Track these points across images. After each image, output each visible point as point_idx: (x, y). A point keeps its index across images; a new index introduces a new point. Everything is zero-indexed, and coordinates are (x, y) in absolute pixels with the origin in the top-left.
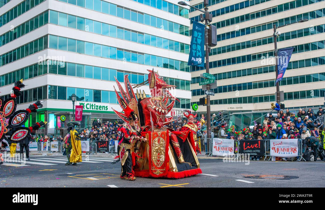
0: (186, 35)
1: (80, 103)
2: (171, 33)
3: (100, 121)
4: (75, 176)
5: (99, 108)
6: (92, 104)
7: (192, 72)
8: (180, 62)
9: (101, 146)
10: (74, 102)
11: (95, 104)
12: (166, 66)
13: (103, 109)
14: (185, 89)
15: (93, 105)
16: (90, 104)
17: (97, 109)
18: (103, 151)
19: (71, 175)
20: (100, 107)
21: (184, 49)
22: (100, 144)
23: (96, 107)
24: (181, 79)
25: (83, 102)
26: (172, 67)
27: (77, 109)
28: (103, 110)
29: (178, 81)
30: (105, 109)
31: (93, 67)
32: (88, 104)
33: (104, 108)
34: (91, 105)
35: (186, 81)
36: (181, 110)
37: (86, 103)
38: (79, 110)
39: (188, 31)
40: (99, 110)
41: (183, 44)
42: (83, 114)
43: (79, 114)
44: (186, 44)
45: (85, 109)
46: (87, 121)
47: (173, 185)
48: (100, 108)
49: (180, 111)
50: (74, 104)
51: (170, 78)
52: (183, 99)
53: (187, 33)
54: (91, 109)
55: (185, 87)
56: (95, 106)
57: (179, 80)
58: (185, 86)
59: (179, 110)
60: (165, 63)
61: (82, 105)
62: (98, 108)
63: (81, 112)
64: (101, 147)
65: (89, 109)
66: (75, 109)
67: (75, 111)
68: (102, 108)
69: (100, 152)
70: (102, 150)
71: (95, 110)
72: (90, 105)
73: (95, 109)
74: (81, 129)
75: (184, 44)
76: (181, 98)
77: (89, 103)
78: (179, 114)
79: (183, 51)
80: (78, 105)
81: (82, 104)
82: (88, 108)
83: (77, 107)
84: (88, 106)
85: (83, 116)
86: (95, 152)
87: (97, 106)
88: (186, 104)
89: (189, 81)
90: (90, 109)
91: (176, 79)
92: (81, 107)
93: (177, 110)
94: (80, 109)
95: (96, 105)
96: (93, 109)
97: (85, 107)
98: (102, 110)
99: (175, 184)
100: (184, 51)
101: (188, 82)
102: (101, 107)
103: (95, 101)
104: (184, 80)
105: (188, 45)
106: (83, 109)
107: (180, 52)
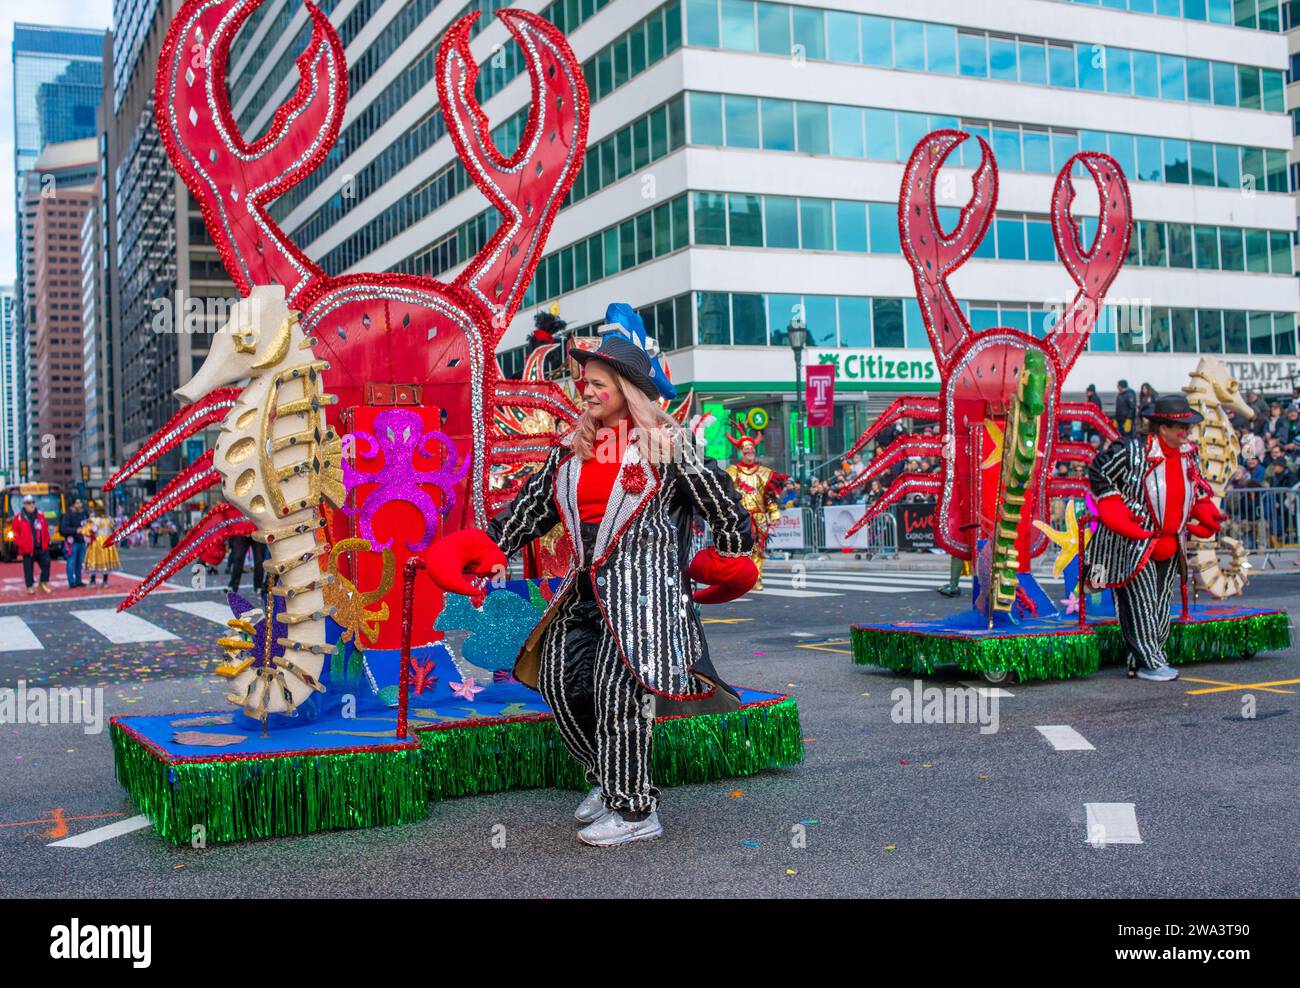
0: (1268, 26)
1: (821, 356)
2: (1194, 27)
3: (905, 425)
4: (825, 643)
5: (899, 369)
6: (870, 358)
7: (1297, 192)
8: (1240, 153)
9: (915, 523)
10: (797, 350)
11: (880, 357)
12: (1177, 174)
13: (913, 375)
14: (1266, 271)
15: (875, 359)
16: (862, 357)
17: (889, 375)
18: (923, 545)
19: (808, 641)
20: (903, 366)
21: (1258, 93)
22: (910, 515)
23: (885, 370)
24: (1247, 229)
25: (834, 352)
26: (1203, 178)
27: (811, 378)
28: (916, 380)
29: (1235, 234)
30: (921, 376)
31: (867, 206)
32: (854, 358)
33: (916, 370)
34: (866, 360)
35: (1273, 232)
36: (1253, 365)
37: (843, 355)
38: (821, 383)
39: (1274, 10)
40: (897, 379)
41: (1253, 72)
42: (836, 398)
43: (820, 399)
44: (1266, 70)
45: (842, 377)
46: (852, 425)
47: (1243, 684)
48: (903, 373)
49: (1250, 368)
50: (798, 359)
51: (1197, 226)
52: (1260, 316)
53: (1270, 17)
54: (867, 379)
55: (1266, 262)
56: (880, 363)
57: (1239, 230)
58: (1265, 255)
59: (1241, 364)
60: (1172, 163)
61: (829, 363)
62: (894, 371)
63: (829, 391)
64: (915, 530)
65: (859, 379)
66: (803, 379)
67: (804, 387)
68: (909, 372)
69: (908, 552)
70: (918, 541)
71: (884, 380)
72: (862, 363)
73: (881, 375)
74: (831, 458)
75: (1256, 69)
76: (1251, 312)
77: (858, 352)
78: (1244, 382)
79: (1250, 100)
80: (815, 362)
81: (829, 357)
82: (856, 375)
83: (812, 370)
84: (855, 367)
85: (836, 407)
86: (893, 550)
87: (890, 365)
88: (1276, 337)
89: (1287, 233)
90: (863, 375)
91: (1224, 228)
92: (826, 369)
93: (1236, 364)
94: (825, 380)
95: (884, 361)
96: (872, 376)
97: (841, 371)
98: (908, 380)
99: (1251, 683)
100: (1259, 102)
101: (1284, 237)
102: (906, 368)
103: (881, 342)
104: (1263, 231)
105: (1279, 71)
106: (836, 380)
107: (1242, 106)
